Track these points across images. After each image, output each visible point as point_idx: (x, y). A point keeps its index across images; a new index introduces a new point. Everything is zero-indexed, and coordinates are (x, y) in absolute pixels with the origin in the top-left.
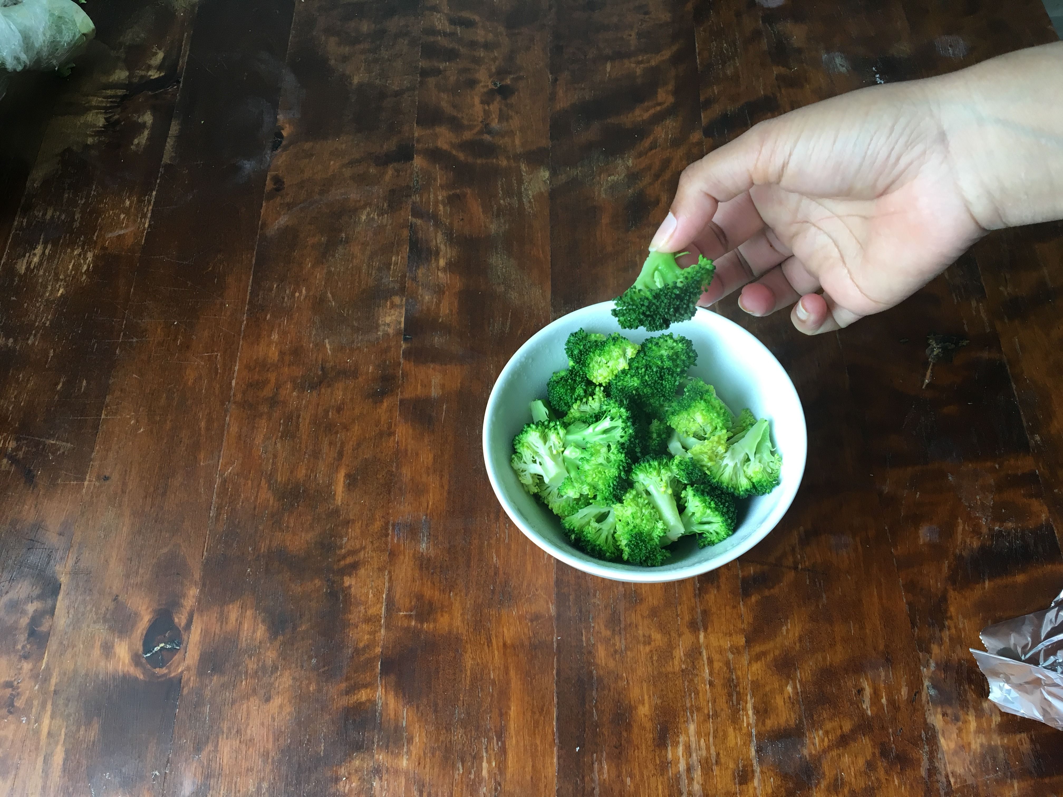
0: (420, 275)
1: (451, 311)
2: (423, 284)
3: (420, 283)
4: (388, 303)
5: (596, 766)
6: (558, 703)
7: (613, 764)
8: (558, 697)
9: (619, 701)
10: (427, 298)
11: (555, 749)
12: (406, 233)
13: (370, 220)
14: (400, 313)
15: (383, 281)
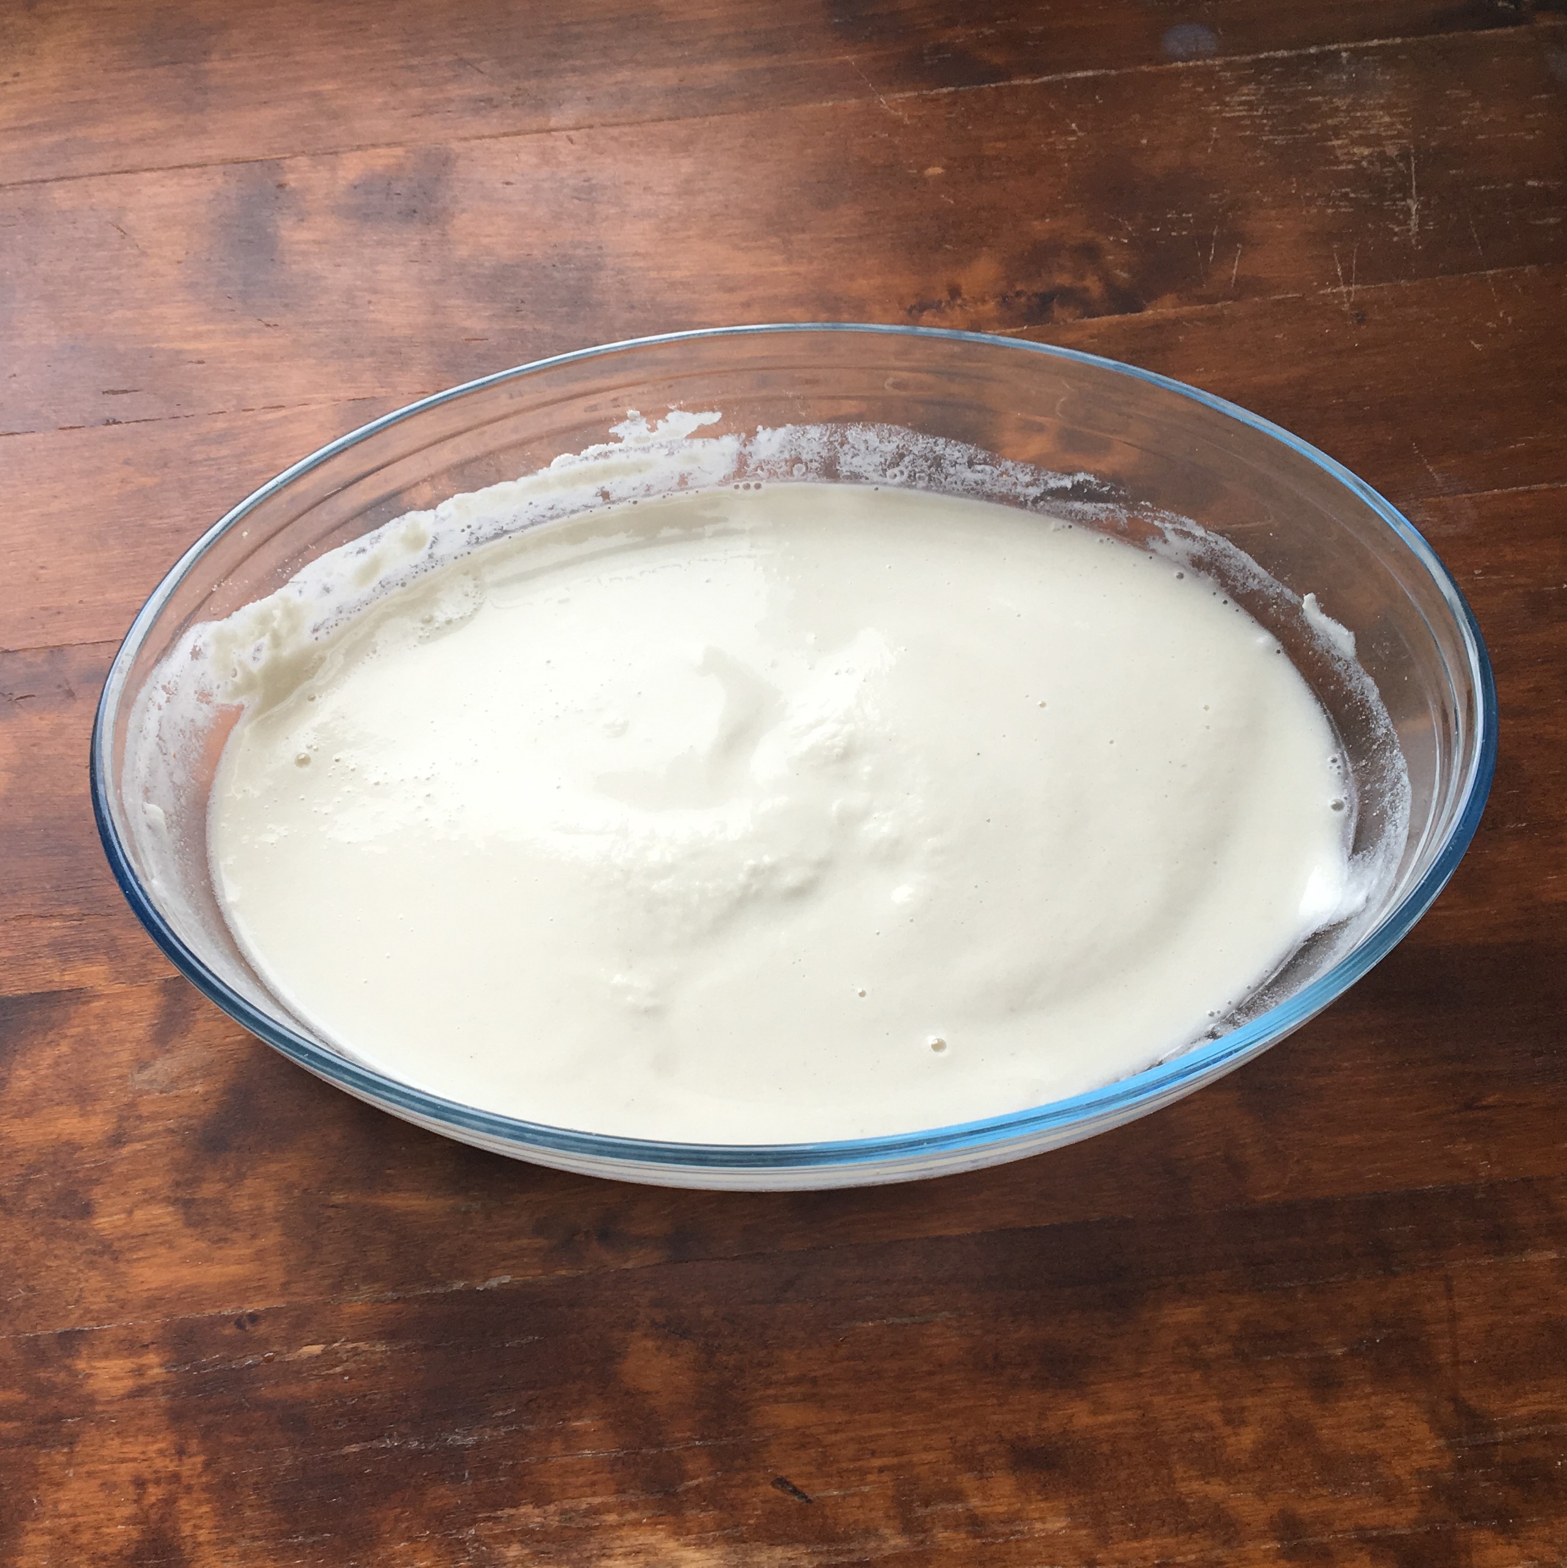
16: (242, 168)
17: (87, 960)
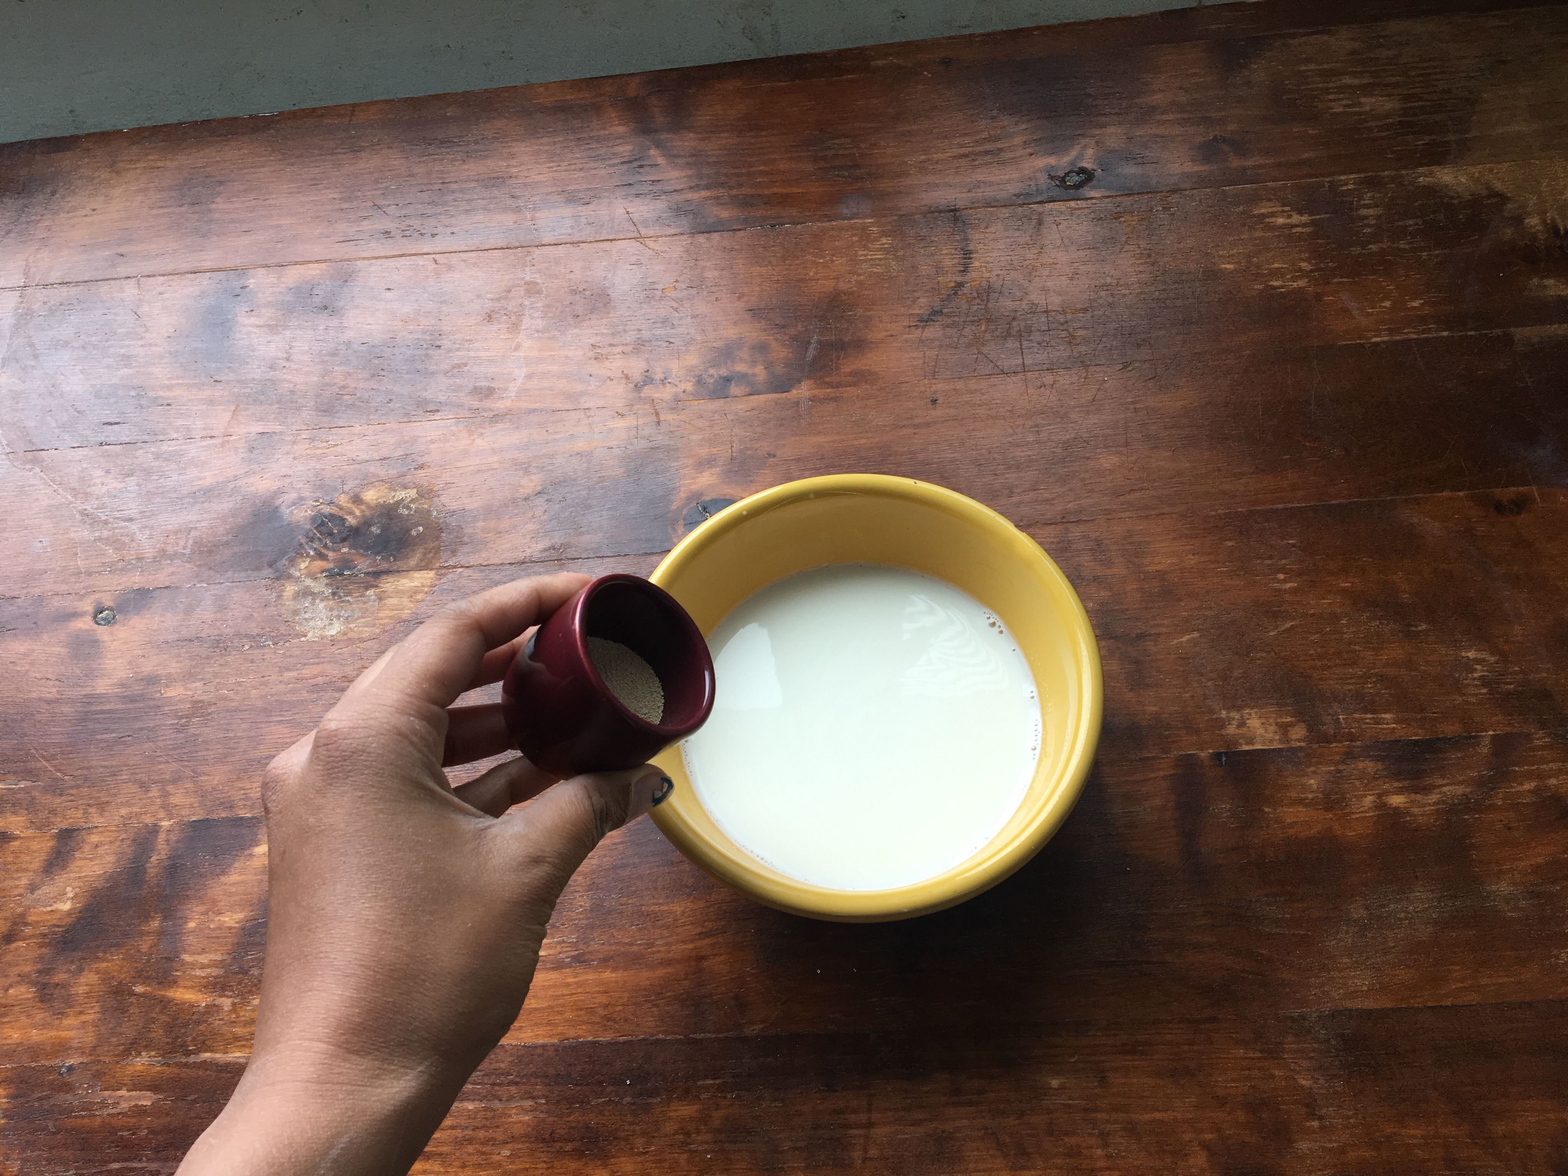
0: (1361, 765)
1: (1291, 825)
2: (1340, 771)
3: (1341, 767)
4: (1289, 719)
5: (529, 1103)
6: (618, 1043)
7: (529, 1129)
8: (625, 1043)
9: (616, 1138)
10: (1312, 781)
11: (555, 1041)
12: (1451, 729)
13: (1468, 666)
14: (1271, 741)
15: (1335, 705)
16: (221, 275)
17: (14, 813)
